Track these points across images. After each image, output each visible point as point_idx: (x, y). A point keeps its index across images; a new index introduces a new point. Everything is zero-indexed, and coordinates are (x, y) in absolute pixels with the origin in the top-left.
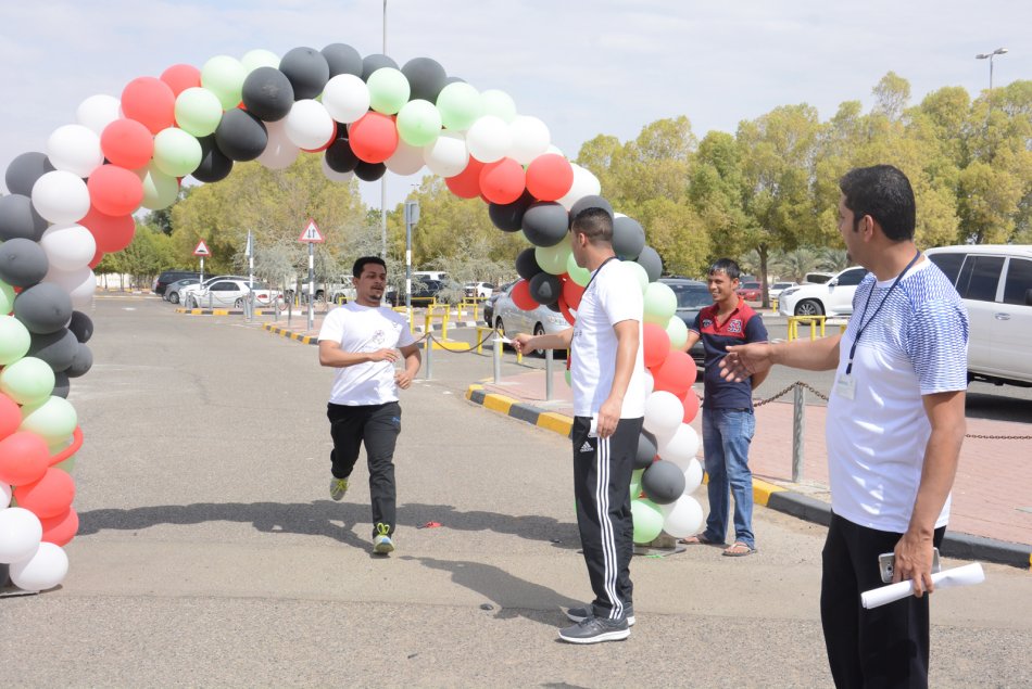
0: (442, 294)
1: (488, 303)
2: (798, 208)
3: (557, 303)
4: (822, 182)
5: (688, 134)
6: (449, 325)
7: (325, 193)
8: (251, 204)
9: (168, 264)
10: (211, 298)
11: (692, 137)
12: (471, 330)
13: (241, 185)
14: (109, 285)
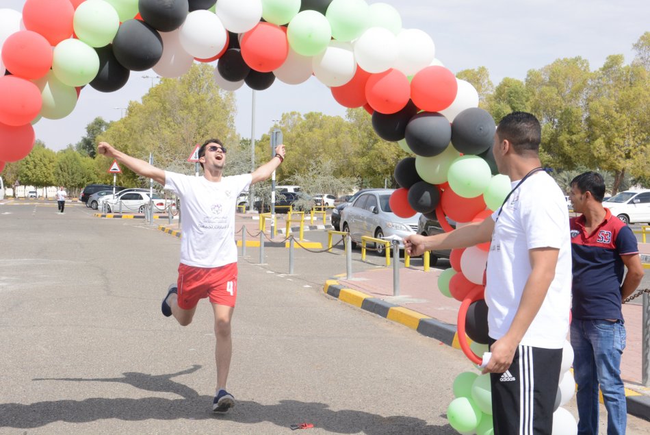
0: (296, 203)
1: (335, 211)
2: (574, 137)
3: (435, 211)
4: (593, 117)
5: (486, 81)
6: (305, 228)
7: (209, 126)
8: (153, 134)
9: (91, 180)
10: (121, 205)
11: (490, 83)
12: (321, 232)
13: (147, 119)
14: (49, 195)
